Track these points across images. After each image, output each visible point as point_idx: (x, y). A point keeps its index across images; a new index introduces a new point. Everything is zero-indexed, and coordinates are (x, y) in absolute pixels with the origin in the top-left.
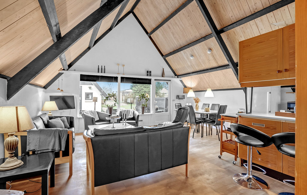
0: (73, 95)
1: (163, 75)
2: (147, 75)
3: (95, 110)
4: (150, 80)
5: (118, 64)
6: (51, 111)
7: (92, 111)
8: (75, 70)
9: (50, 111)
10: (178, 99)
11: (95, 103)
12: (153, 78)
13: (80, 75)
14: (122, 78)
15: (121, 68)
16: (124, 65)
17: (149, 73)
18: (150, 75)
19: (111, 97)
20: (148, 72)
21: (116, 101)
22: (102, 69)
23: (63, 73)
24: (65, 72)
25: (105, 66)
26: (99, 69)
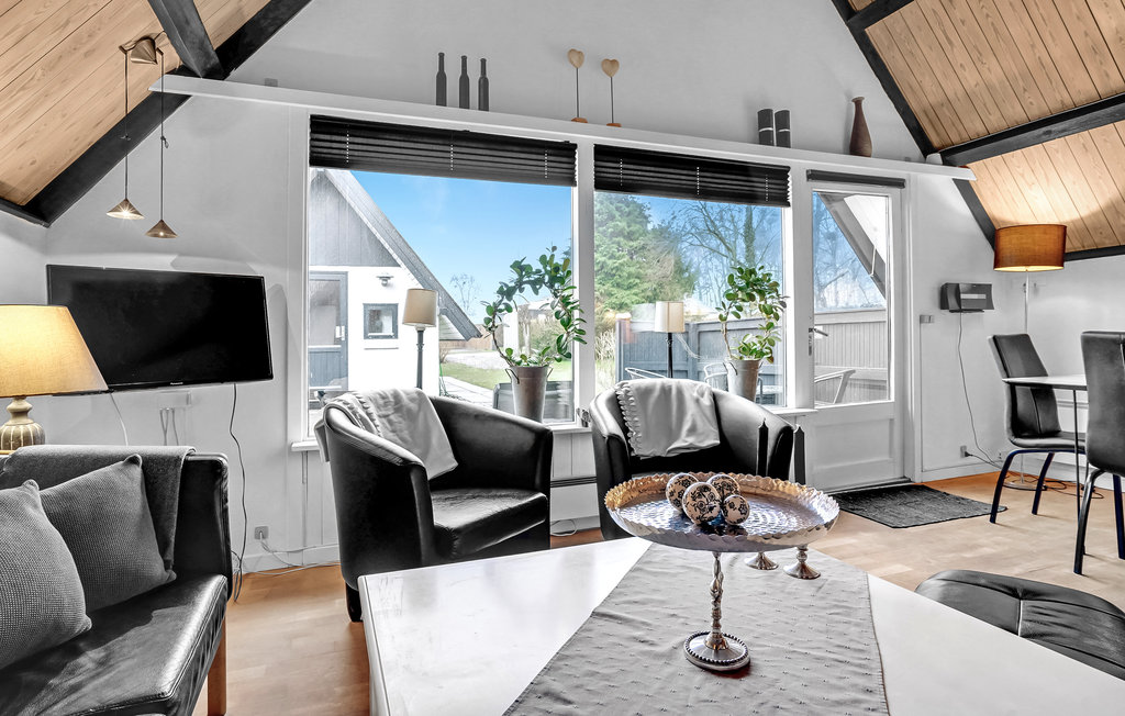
0: (254, 270)
1: (857, 144)
2: (764, 139)
3: (420, 385)
4: (780, 174)
5: (575, 56)
6: (25, 404)
7: (396, 396)
9: (14, 405)
10: (946, 312)
11: (421, 333)
12: (797, 162)
13: (313, 117)
14: (602, 152)
15: (594, 80)
16: (614, 62)
17: (772, 126)
19: (536, 292)
20: (764, 117)
21: (567, 324)
22: (464, 81)
23: (182, 99)
24: (196, 88)
25: (483, 62)
26: (441, 79)
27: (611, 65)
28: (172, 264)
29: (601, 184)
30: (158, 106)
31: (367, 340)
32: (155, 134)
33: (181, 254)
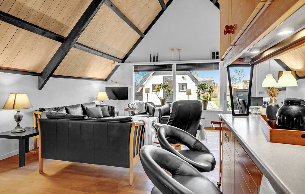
0: (127, 86)
2: (213, 58)
4: (218, 64)
5: (173, 49)
8: (130, 62)
9: (102, 101)
11: (147, 94)
12: (221, 62)
13: (134, 66)
14: (177, 65)
15: (176, 53)
17: (215, 55)
18: (217, 58)
20: (213, 53)
22: (154, 57)
23: (119, 66)
24: (120, 64)
25: (157, 54)
26: (151, 57)
27: (179, 50)
28: (119, 85)
29: (177, 70)
30: (117, 67)
31: (180, 92)
32: (115, 72)
33: (119, 84)
